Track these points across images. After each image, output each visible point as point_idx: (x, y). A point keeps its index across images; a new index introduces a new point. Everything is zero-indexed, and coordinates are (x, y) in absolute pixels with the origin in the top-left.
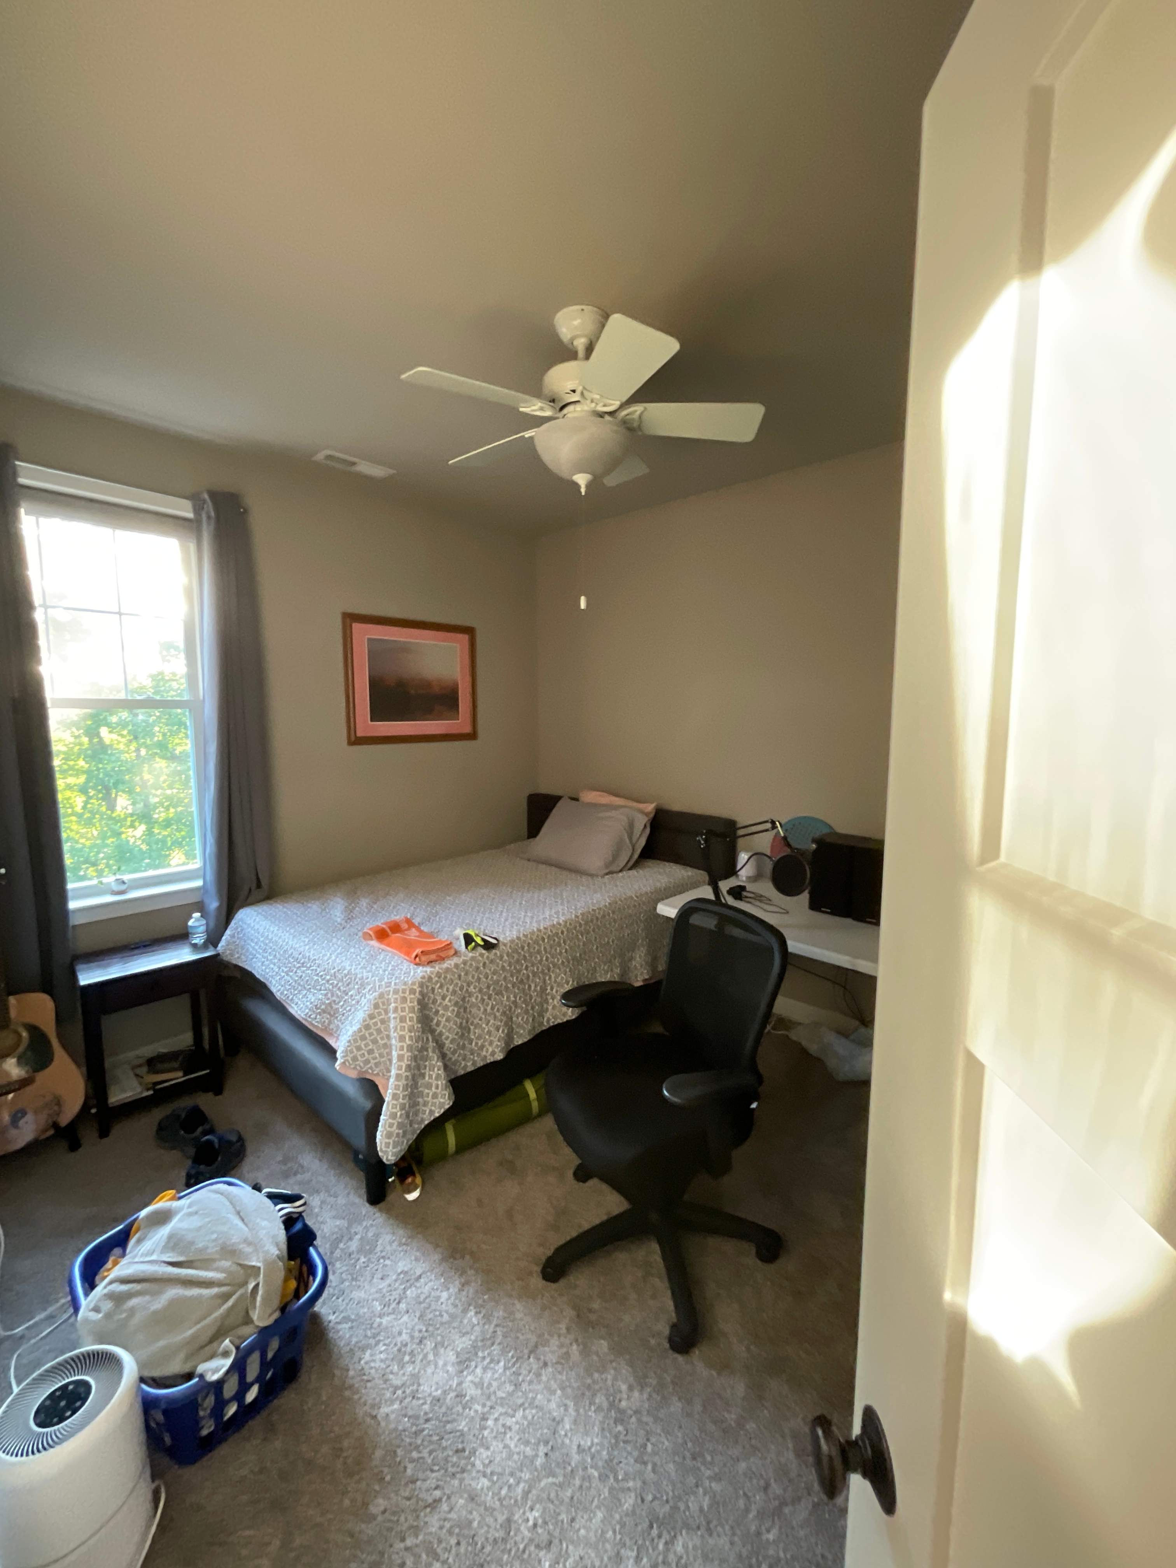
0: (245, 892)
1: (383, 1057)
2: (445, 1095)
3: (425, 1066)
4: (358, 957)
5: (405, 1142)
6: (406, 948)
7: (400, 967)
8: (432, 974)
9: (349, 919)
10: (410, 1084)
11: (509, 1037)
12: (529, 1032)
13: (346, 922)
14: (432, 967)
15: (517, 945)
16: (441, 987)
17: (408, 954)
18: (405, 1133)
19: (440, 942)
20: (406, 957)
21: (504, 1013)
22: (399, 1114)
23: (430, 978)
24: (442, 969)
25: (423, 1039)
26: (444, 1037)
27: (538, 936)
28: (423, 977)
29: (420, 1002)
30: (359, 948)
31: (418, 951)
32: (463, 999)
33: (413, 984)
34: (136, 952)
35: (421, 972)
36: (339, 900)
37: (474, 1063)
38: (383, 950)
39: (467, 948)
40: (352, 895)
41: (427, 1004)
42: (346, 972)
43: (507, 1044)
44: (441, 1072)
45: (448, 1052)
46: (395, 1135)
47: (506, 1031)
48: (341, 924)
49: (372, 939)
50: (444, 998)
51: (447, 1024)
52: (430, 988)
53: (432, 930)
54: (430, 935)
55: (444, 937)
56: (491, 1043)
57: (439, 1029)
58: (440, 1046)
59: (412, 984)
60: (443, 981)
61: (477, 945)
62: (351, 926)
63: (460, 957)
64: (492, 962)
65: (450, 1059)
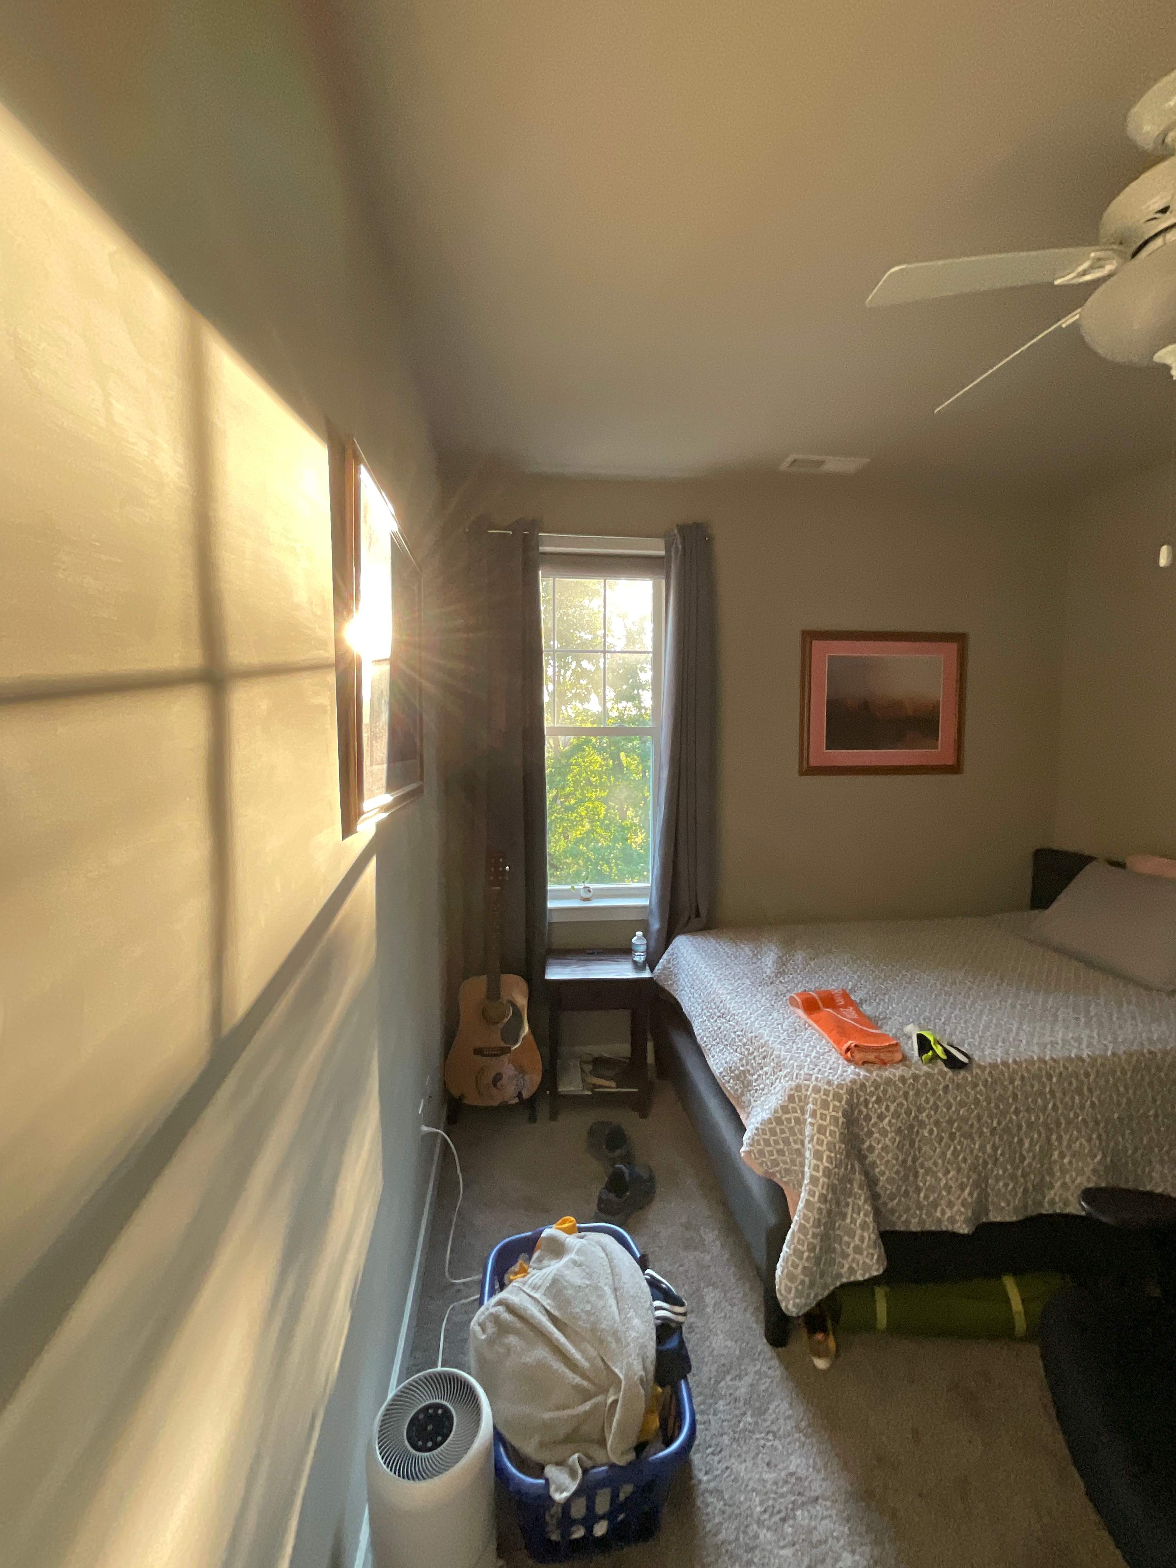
0: (684, 920)
1: (795, 1165)
2: (873, 1255)
3: (847, 1205)
4: (780, 1026)
5: (812, 1295)
6: (839, 1032)
7: (826, 1056)
8: (867, 1080)
9: (780, 973)
10: (824, 1221)
11: (981, 1205)
12: (1016, 1209)
13: (776, 977)
14: (868, 1071)
15: (1002, 1073)
16: (879, 1101)
17: (838, 1043)
18: (812, 1285)
19: (885, 1036)
20: (835, 1046)
21: (974, 1168)
22: (806, 1255)
23: (863, 1086)
24: (881, 1078)
25: (847, 1166)
26: (877, 1170)
27: (1040, 1069)
28: (853, 1082)
29: (845, 1114)
30: (783, 1014)
31: (851, 1043)
32: (911, 1127)
33: (840, 1086)
34: (592, 957)
35: (850, 1072)
36: (773, 947)
37: (922, 1222)
38: (810, 1026)
39: (921, 1054)
40: (788, 945)
41: (857, 1120)
42: (762, 1041)
43: (976, 1214)
44: (870, 1219)
45: (882, 1194)
46: (799, 1281)
47: (975, 1195)
48: (770, 978)
49: (798, 1007)
50: (881, 1117)
51: (884, 1154)
52: (862, 1099)
53: (877, 1014)
54: (872, 1022)
55: (889, 1029)
56: (950, 1205)
57: (871, 1158)
58: (871, 1182)
59: (838, 1086)
60: (881, 1095)
61: (936, 1056)
62: (781, 982)
63: (909, 1067)
64: (958, 1087)
65: (885, 1204)
